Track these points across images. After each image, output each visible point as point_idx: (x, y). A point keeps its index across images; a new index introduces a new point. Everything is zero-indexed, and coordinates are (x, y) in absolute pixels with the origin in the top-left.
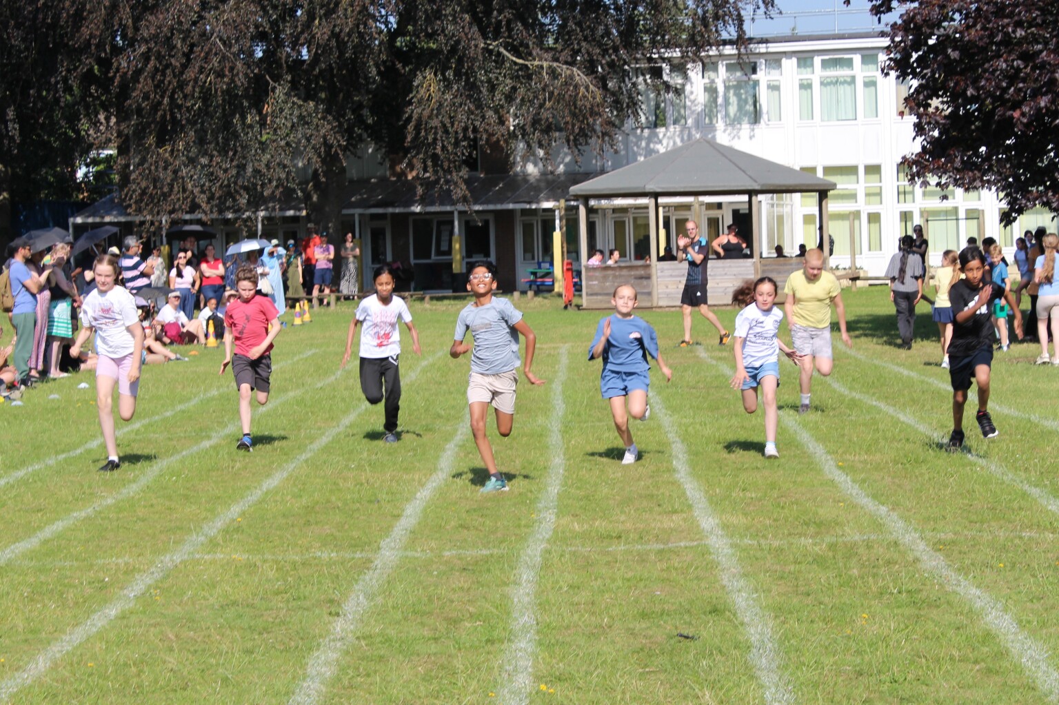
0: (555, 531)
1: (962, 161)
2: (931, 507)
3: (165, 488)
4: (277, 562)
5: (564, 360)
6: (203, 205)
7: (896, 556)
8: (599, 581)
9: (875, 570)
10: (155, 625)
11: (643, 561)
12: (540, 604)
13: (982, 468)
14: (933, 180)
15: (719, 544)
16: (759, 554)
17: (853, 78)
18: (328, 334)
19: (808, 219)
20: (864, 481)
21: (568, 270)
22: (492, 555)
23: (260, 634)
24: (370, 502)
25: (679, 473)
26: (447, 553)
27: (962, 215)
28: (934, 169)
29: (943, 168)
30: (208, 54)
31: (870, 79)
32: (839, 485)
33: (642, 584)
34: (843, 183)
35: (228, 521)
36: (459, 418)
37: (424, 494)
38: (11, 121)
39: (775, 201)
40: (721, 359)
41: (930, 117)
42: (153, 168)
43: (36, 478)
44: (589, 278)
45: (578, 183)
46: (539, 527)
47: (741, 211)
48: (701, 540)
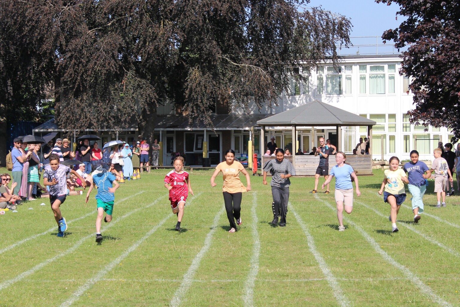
0: (260, 272)
1: (435, 114)
2: (423, 266)
3: (86, 250)
7: (410, 287)
8: (280, 295)
9: (401, 293)
11: (299, 286)
13: (445, 250)
14: (421, 122)
15: (332, 280)
16: (349, 284)
17: (384, 75)
20: (393, 254)
21: (255, 158)
22: (232, 282)
24: (177, 258)
25: (311, 249)
26: (213, 281)
27: (432, 137)
28: (422, 117)
29: (425, 117)
30: (98, 57)
31: (392, 76)
32: (382, 256)
33: (299, 296)
34: (379, 122)
35: (115, 265)
36: (211, 222)
37: (200, 255)
38: (9, 86)
39: (348, 129)
40: (325, 199)
41: (421, 94)
42: (72, 107)
43: (29, 244)
44: (264, 162)
45: (260, 119)
46: (252, 270)
47: (332, 134)
48: (324, 278)
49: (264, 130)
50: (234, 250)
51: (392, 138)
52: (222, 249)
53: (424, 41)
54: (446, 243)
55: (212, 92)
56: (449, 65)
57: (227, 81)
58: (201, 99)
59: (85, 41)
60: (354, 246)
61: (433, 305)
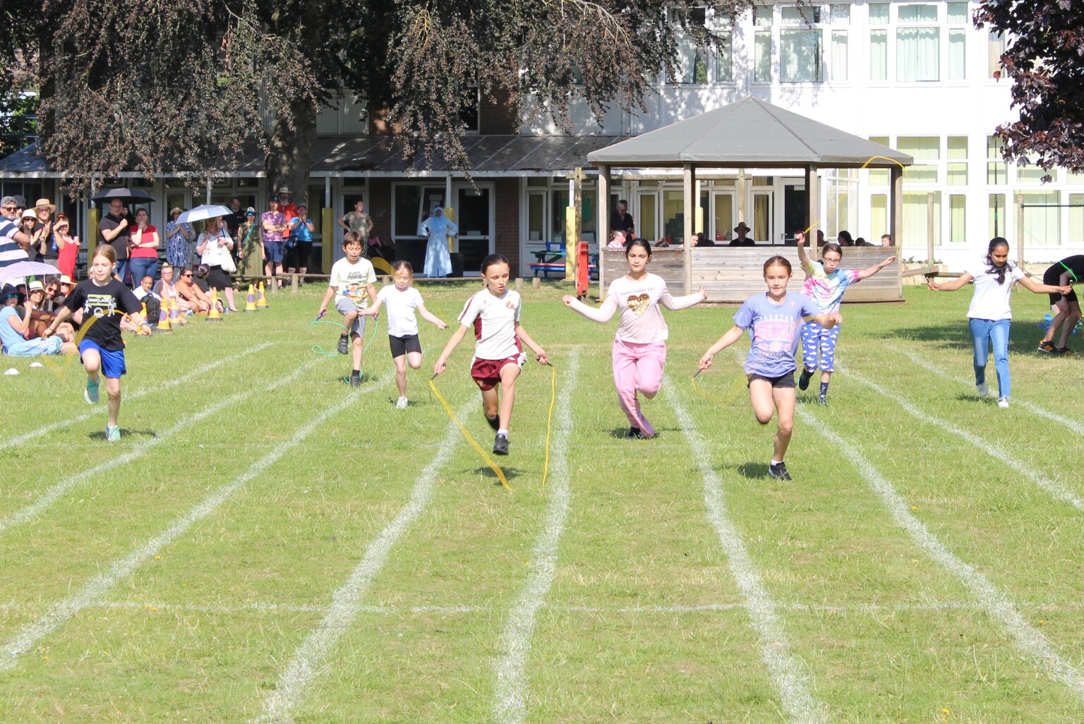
0: (555, 584)
1: (1071, 136)
2: (1028, 567)
3: (70, 513)
4: (201, 614)
5: (574, 365)
6: (145, 159)
7: (985, 632)
8: (608, 653)
9: (958, 650)
10: (40, 694)
11: (664, 627)
12: (531, 681)
14: (1034, 156)
15: (761, 608)
16: (810, 623)
17: (937, 29)
18: (286, 323)
19: (877, 200)
20: (944, 531)
21: (583, 253)
22: (473, 614)
23: (173, 709)
24: (324, 538)
25: (712, 512)
26: (417, 609)
27: (1065, 200)
28: (1035, 143)
29: (1046, 142)
31: (958, 32)
32: (912, 535)
33: (661, 659)
34: (921, 157)
35: (144, 559)
36: (441, 434)
39: (838, 178)
41: (1032, 80)
42: (84, 113)
44: (607, 265)
45: (598, 148)
46: (534, 578)
47: (796, 189)
48: (738, 602)
49: (608, 176)
50: (491, 516)
51: (958, 201)
52: (458, 512)
55: (467, 74)
57: (509, 42)
58: (438, 91)
60: (835, 505)
61: (1051, 689)
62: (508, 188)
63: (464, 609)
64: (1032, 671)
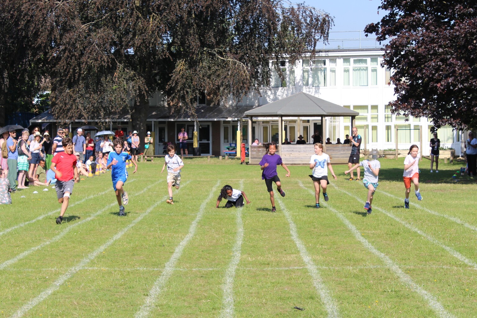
0: (241, 261)
1: (415, 105)
2: (403, 254)
3: (72, 238)
4: (121, 271)
5: (242, 186)
7: (389, 275)
8: (260, 284)
9: (380, 281)
11: (279, 274)
12: (235, 293)
13: (424, 238)
14: (402, 112)
15: (312, 268)
16: (329, 273)
17: (367, 68)
19: (346, 128)
20: (373, 242)
21: (243, 147)
22: (213, 271)
24: (160, 246)
25: (293, 236)
26: (194, 269)
27: (412, 127)
29: (406, 107)
30: (91, 51)
31: (375, 68)
32: (363, 244)
33: (279, 285)
34: (362, 113)
35: (99, 253)
36: (197, 210)
37: (184, 243)
38: (6, 78)
39: (332, 120)
40: (309, 187)
41: (401, 86)
43: (16, 232)
44: (252, 151)
45: (248, 110)
46: (234, 259)
47: (318, 124)
48: (304, 266)
49: (252, 120)
50: (217, 238)
51: (375, 128)
52: (205, 236)
53: (405, 35)
54: (426, 230)
56: (429, 58)
59: (79, 35)
60: (335, 233)
61: (412, 294)
62: (217, 125)
63: (210, 269)
64: (406, 288)
